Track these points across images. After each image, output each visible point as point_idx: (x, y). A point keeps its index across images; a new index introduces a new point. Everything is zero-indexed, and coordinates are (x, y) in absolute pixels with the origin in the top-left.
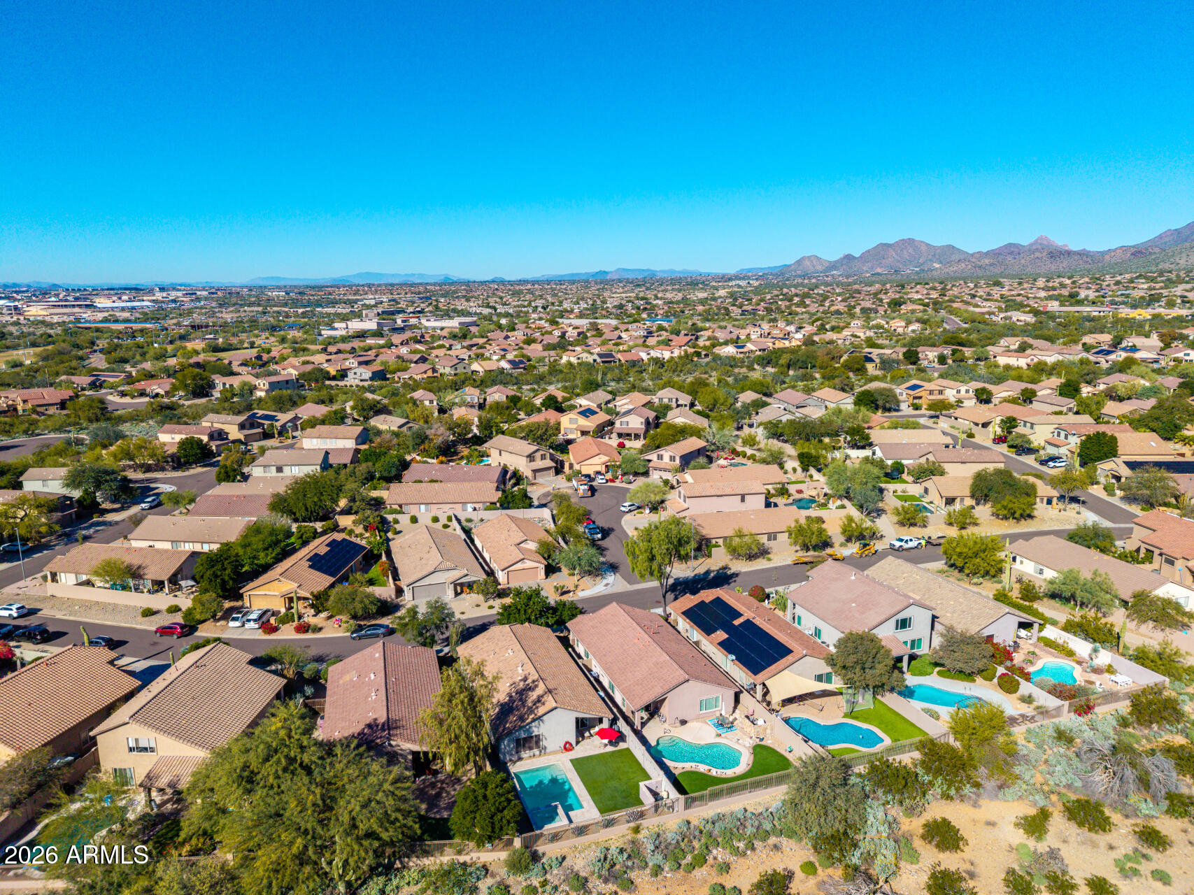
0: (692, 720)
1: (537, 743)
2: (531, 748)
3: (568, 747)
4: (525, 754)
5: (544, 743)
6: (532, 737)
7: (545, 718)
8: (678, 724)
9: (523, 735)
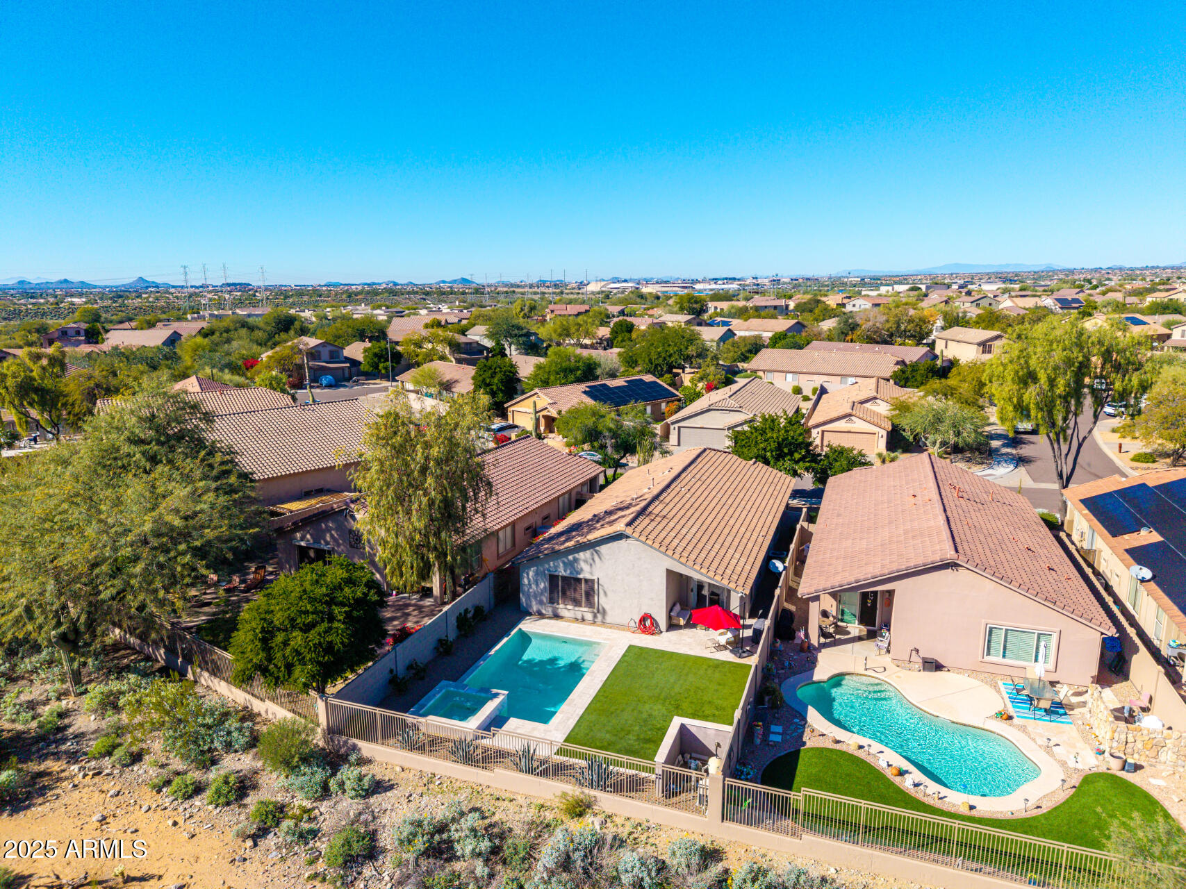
0: (960, 670)
1: (589, 594)
2: (577, 603)
3: (646, 624)
4: (566, 610)
5: (603, 600)
6: (579, 580)
7: (604, 549)
8: (919, 665)
9: (562, 571)
